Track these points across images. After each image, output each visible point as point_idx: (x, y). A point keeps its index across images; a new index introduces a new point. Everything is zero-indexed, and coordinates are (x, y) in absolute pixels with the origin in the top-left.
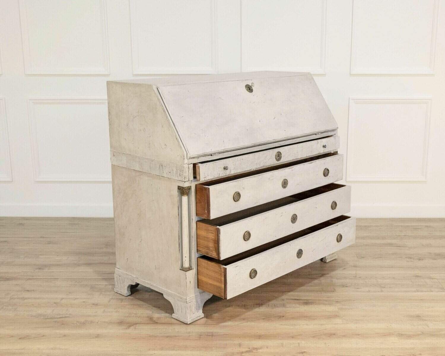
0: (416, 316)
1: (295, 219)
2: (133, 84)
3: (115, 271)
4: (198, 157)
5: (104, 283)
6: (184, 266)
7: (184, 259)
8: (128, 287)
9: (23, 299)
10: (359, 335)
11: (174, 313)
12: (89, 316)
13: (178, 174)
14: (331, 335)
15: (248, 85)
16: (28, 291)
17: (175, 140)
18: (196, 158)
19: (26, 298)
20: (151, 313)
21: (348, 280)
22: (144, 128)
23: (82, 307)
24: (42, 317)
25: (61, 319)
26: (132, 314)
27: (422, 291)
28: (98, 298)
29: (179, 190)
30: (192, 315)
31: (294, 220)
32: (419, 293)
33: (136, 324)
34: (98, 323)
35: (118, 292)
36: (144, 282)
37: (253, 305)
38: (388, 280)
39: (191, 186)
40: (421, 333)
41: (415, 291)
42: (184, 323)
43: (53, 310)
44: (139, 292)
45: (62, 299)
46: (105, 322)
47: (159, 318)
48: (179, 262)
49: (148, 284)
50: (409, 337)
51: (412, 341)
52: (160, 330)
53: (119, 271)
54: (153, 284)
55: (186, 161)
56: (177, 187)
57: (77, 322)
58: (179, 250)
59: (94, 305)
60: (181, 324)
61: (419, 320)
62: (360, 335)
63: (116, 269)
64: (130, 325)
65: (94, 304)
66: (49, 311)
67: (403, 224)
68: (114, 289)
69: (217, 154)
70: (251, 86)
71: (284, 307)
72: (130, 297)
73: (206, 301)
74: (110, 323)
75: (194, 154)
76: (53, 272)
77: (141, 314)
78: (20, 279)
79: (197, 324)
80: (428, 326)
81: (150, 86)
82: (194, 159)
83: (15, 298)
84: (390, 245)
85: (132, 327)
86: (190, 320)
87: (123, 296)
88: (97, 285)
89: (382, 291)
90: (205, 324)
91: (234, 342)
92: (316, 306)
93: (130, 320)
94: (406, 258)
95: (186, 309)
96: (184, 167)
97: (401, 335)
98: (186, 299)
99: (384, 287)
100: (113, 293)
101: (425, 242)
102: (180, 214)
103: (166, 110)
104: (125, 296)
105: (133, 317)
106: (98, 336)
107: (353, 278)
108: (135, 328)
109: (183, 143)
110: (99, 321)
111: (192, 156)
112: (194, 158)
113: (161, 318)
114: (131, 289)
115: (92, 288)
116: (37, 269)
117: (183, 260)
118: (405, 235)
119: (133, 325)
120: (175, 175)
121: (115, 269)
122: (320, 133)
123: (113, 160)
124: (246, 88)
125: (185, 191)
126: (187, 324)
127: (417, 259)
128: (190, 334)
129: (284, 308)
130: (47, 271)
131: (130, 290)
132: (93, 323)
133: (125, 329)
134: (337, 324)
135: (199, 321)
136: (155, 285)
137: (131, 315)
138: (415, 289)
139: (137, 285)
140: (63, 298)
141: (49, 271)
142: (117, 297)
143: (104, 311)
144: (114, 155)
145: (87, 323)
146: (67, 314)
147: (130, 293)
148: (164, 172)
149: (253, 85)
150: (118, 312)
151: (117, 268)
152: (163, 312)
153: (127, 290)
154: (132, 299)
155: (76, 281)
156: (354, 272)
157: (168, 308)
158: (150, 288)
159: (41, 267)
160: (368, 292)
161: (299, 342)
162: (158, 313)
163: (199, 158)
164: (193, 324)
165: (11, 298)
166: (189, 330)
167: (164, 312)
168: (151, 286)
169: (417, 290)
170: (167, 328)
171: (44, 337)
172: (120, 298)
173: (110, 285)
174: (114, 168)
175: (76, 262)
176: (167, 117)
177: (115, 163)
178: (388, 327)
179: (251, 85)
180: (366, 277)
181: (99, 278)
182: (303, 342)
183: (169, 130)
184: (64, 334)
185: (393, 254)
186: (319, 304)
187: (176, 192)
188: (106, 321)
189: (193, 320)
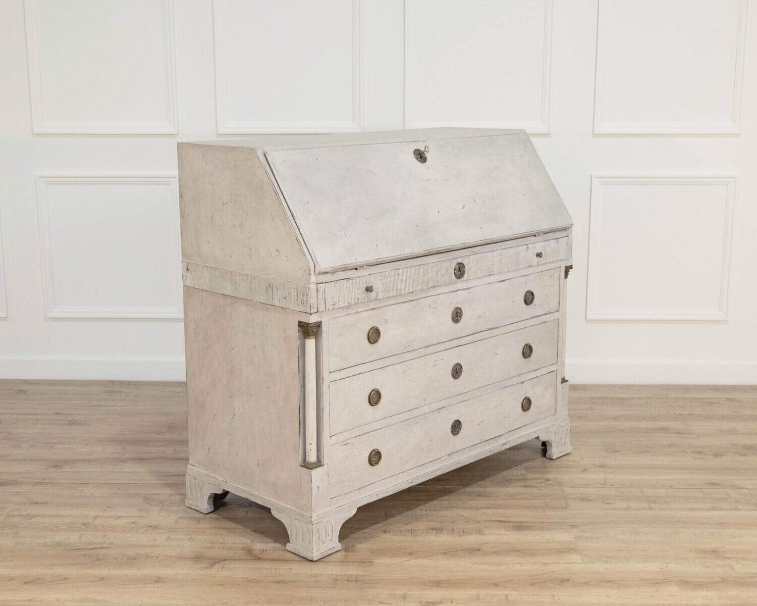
0: (712, 552)
1: (459, 372)
2: (224, 146)
3: (188, 470)
4: (334, 272)
5: (168, 491)
6: (307, 459)
7: (308, 447)
8: (209, 498)
9: (30, 516)
10: (611, 582)
11: (289, 542)
12: (143, 546)
13: (300, 300)
14: (563, 582)
15: (418, 150)
16: (37, 503)
17: (295, 242)
18: (330, 274)
19: (34, 516)
20: (249, 541)
21: (590, 490)
22: (242, 223)
23: (130, 530)
24: (63, 548)
25: (96, 551)
26: (217, 544)
27: (721, 510)
28: (156, 516)
29: (300, 329)
30: (320, 545)
31: (457, 373)
32: (715, 513)
33: (224, 560)
34: (158, 557)
35: (191, 507)
36: (238, 488)
37: (426, 531)
38: (661, 490)
39: (321, 322)
40: (721, 580)
41: (708, 510)
42: (306, 559)
43: (81, 536)
44: (228, 506)
45: (96, 517)
46: (170, 556)
47: (263, 550)
48: (300, 454)
49: (244, 491)
50: (700, 586)
51: (704, 593)
52: (267, 570)
53: (193, 470)
54: (254, 492)
55: (313, 278)
56: (297, 322)
57: (123, 556)
58: (300, 432)
59: (150, 528)
60: (300, 561)
61: (716, 558)
62: (613, 582)
63: (189, 466)
64: (214, 562)
65: (150, 526)
66: (73, 538)
67: (686, 396)
68: (184, 502)
69: (365, 267)
70: (423, 152)
71: (480, 533)
72: (211, 515)
73: (344, 521)
74: (180, 558)
75: (326, 267)
76: (78, 472)
77: (232, 543)
78: (22, 483)
79: (330, 562)
80: (732, 568)
81: (252, 151)
82: (328, 275)
83: (16, 516)
84: (666, 430)
85: (217, 566)
86: (318, 553)
87: (201, 512)
88: (156, 494)
89: (651, 509)
90: (343, 562)
91: (395, 592)
92: (536, 532)
93: (214, 553)
94: (692, 452)
95: (311, 534)
96: (309, 289)
97: (685, 583)
98: (311, 517)
99: (655, 502)
100: (184, 508)
101: (726, 425)
102: (301, 370)
103: (278, 192)
104: (204, 514)
105: (218, 548)
106: (158, 580)
107: (601, 486)
108: (223, 568)
109: (309, 249)
110: (159, 555)
111: (323, 270)
112: (326, 273)
113: (266, 550)
114: (214, 501)
115: (147, 499)
116: (51, 467)
117: (306, 450)
118: (690, 414)
119: (218, 562)
120: (293, 302)
121: (187, 467)
122: (541, 234)
123: (185, 277)
124: (415, 155)
125: (310, 331)
126: (312, 561)
127: (712, 455)
128: (318, 579)
129: (480, 536)
130: (68, 470)
131: (212, 503)
132: (150, 558)
133: (205, 568)
134: (574, 563)
135: (333, 556)
136: (257, 493)
137: (215, 545)
138: (709, 506)
139: (226, 493)
140: (98, 516)
141: (72, 470)
142: (192, 515)
143: (168, 538)
144: (188, 270)
145: (139, 558)
146: (105, 543)
147: (211, 508)
148: (275, 297)
149: (427, 150)
150: (193, 539)
151: (191, 465)
152: (269, 540)
153: (208, 503)
154: (216, 519)
155: (119, 488)
156: (601, 477)
157: (280, 534)
158: (247, 499)
159: (57, 465)
160: (625, 509)
161: (506, 592)
162: (262, 543)
163: (334, 274)
164: (322, 561)
165: (8, 516)
166: (315, 571)
167: (272, 541)
168: (249, 495)
169: (712, 506)
170: (278, 567)
171: (66, 581)
172: (196, 516)
173: (179, 494)
174: (188, 291)
175: (117, 456)
176: (281, 204)
177: (190, 283)
178: (662, 569)
179: (423, 150)
180: (623, 485)
181: (159, 482)
182: (514, 593)
183: (284, 225)
184: (101, 576)
185: (669, 446)
186: (542, 529)
187: (294, 331)
188: (173, 554)
189: (323, 554)
